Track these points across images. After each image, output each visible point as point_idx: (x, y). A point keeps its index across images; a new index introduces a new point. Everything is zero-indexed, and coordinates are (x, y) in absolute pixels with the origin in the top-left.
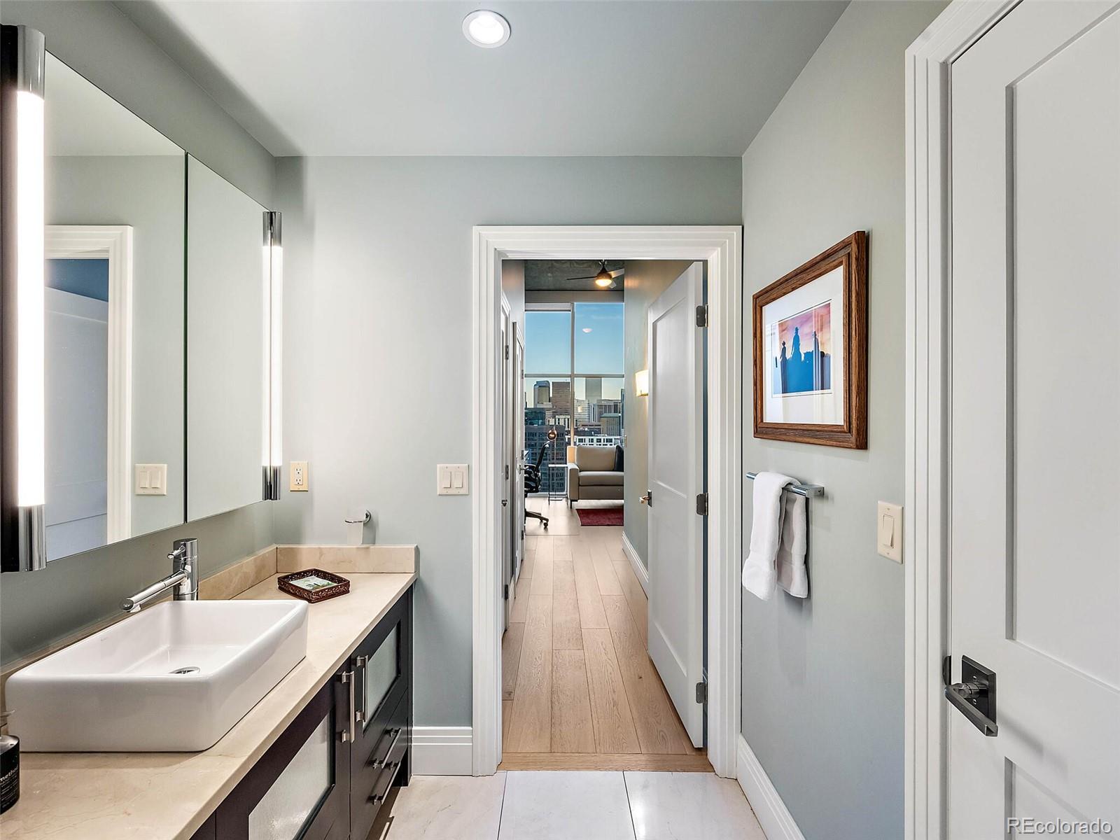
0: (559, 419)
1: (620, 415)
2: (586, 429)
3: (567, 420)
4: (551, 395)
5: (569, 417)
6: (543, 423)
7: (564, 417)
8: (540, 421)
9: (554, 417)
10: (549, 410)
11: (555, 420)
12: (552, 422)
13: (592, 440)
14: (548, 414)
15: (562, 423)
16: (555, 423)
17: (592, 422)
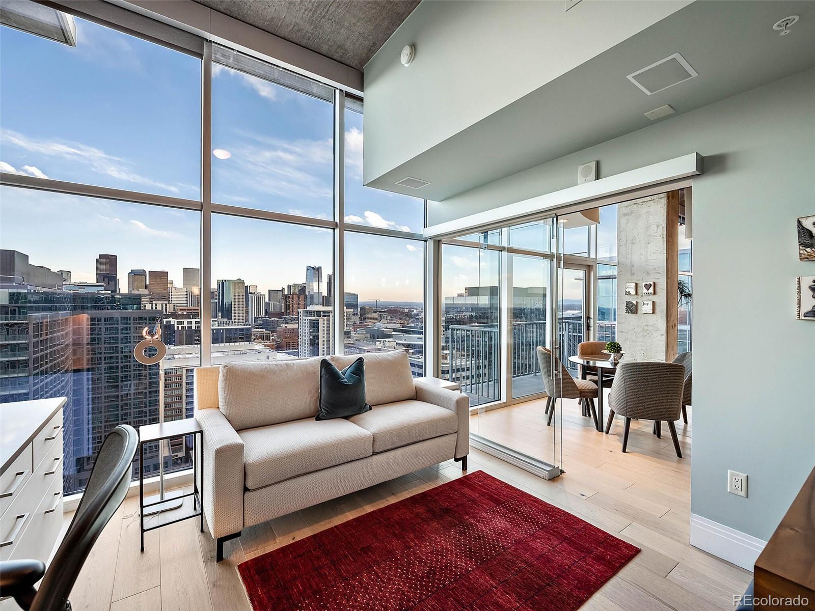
0: (156, 305)
1: (216, 301)
2: (185, 313)
3: (164, 305)
4: (147, 283)
5: (167, 302)
6: (139, 308)
7: (162, 302)
8: (135, 306)
9: (151, 302)
10: (145, 295)
11: (152, 306)
12: (148, 307)
13: (191, 323)
14: (144, 300)
15: (159, 308)
16: (152, 308)
17: (191, 307)
